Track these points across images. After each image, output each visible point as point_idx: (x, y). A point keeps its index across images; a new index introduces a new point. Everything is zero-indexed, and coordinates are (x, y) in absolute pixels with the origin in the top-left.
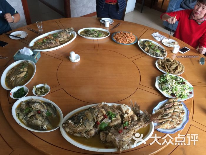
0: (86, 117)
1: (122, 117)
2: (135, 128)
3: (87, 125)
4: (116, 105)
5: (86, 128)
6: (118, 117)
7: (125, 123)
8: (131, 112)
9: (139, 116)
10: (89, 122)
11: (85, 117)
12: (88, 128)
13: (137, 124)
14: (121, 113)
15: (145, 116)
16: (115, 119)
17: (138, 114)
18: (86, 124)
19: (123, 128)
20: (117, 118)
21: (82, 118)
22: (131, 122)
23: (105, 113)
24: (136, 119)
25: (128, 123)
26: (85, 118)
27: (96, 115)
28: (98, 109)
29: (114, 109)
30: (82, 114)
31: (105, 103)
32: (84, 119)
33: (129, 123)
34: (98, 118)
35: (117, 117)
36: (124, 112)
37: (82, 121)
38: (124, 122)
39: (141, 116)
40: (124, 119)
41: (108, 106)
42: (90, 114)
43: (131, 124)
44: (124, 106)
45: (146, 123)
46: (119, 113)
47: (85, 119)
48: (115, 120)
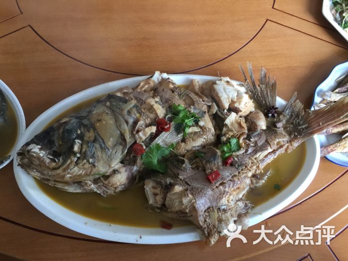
0: (95, 129)
1: (218, 121)
2: (261, 157)
3: (99, 161)
4: (199, 79)
5: (94, 170)
6: (207, 122)
7: (228, 141)
8: (247, 105)
9: (273, 116)
10: (103, 148)
11: (92, 130)
12: (102, 168)
13: (267, 143)
14: (215, 109)
15: (291, 116)
16: (196, 129)
17: (269, 110)
18: (93, 157)
19: (220, 164)
20: (201, 127)
21: (81, 137)
22: (248, 138)
23: (161, 112)
24: (264, 128)
25: (238, 142)
26: (90, 135)
27: (131, 121)
28: (136, 98)
29: (192, 95)
30: (80, 118)
31: (165, 76)
32: (86, 138)
33: (241, 141)
34: (138, 131)
35: (201, 123)
36: (227, 106)
37: (82, 145)
38: (224, 139)
39: (280, 114)
40: (225, 129)
41: (171, 86)
42: (109, 120)
43: (248, 146)
44: (225, 84)
45: (296, 137)
46: (209, 107)
47: (92, 139)
48: (195, 133)
